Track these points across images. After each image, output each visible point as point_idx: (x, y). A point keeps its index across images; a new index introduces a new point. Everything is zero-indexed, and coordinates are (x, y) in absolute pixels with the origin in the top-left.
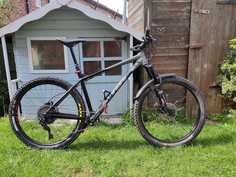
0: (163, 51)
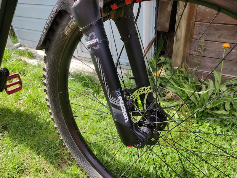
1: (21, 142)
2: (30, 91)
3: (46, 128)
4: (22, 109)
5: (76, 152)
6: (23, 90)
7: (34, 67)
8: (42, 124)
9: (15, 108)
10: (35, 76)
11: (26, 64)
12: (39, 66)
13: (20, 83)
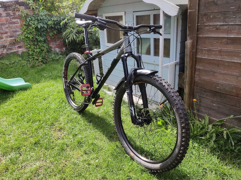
0: (217, 29)
1: (97, 129)
2: (105, 108)
3: (109, 125)
4: (100, 116)
5: (119, 132)
6: (102, 107)
7: (110, 96)
8: (108, 123)
9: (97, 114)
10: (109, 101)
11: (106, 94)
12: (113, 96)
13: (102, 102)
